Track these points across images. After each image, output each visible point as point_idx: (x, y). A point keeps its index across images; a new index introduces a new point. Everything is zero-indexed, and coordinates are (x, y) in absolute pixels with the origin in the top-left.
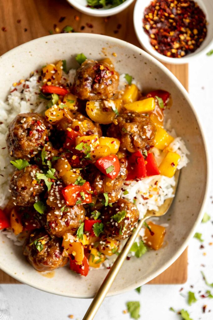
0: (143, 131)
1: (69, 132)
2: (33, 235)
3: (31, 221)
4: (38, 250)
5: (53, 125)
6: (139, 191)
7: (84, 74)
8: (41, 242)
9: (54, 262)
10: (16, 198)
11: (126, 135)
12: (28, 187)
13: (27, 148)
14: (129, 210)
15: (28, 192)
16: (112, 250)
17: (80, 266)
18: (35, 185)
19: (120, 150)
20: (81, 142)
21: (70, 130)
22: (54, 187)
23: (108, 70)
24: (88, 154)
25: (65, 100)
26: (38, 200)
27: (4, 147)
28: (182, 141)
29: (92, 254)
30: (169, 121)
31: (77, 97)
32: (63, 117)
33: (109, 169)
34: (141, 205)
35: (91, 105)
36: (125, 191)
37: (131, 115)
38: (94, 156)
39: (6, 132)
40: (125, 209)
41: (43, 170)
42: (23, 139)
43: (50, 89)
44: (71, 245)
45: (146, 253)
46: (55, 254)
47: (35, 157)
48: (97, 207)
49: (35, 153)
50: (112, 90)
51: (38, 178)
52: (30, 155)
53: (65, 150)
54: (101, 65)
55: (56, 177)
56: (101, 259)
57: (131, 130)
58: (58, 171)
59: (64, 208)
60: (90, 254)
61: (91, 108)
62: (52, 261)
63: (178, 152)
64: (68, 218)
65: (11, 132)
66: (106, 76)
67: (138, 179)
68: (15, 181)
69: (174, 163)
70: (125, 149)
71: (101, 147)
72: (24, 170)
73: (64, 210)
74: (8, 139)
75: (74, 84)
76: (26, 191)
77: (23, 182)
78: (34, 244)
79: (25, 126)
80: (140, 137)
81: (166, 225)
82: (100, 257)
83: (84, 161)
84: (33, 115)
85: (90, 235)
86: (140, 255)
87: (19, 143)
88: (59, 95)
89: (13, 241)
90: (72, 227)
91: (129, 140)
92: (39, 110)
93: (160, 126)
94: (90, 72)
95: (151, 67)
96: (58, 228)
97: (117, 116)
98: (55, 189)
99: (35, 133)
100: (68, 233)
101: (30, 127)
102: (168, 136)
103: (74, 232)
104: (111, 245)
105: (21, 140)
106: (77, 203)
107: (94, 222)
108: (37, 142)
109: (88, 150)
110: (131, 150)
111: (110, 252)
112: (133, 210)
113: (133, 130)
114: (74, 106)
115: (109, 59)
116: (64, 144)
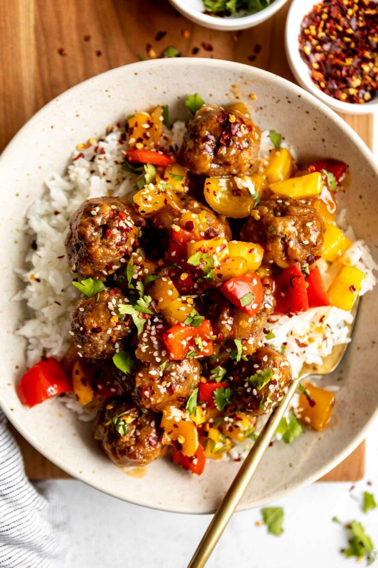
0: (306, 231)
1: (176, 232)
2: (110, 407)
3: (108, 383)
4: (120, 434)
5: (146, 219)
6: (292, 333)
7: (202, 130)
8: (124, 421)
9: (146, 454)
10: (82, 346)
11: (274, 238)
12: (104, 328)
13: (102, 259)
14: (277, 367)
15: (104, 336)
16: (244, 432)
17: (191, 459)
18: (115, 324)
19: (264, 263)
20: (197, 251)
21: (177, 228)
22: (148, 327)
23: (243, 122)
24: (209, 271)
25: (167, 175)
26: (120, 348)
27: (61, 255)
28: (366, 246)
29: (211, 440)
30: (343, 212)
31: (188, 170)
32: (164, 204)
33: (245, 298)
34: (295, 355)
35: (214, 185)
36: (269, 334)
37: (283, 203)
38: (220, 276)
39: (65, 228)
40: (269, 365)
41: (129, 298)
42: (96, 244)
43: (141, 156)
44: (176, 426)
45: (300, 436)
46: (148, 440)
47: (115, 275)
48: (219, 360)
49: (115, 267)
50: (249, 158)
51: (121, 313)
52: (107, 272)
53: (168, 262)
54: (232, 114)
55: (153, 310)
56: (226, 446)
57: (284, 230)
58: (156, 301)
59: (166, 365)
60: (207, 438)
61: (214, 190)
62: (143, 452)
63: (360, 266)
64: (171, 381)
65: (73, 231)
66: (239, 135)
67: (291, 313)
68: (80, 317)
69: (355, 286)
70: (271, 262)
71: (233, 260)
72: (96, 298)
73: (166, 368)
74: (68, 242)
75: (184, 147)
76: (99, 334)
77: (95, 319)
78: (113, 423)
79: (99, 221)
80: (300, 241)
81: (335, 388)
82: (224, 443)
83: (201, 282)
84: (113, 201)
85: (208, 406)
86: (291, 439)
87: (87, 251)
88: (156, 166)
89: (76, 414)
90: (180, 396)
91: (280, 246)
92: (121, 191)
93: (331, 222)
94: (212, 126)
95: (317, 118)
96: (154, 399)
97: (258, 205)
98: (150, 331)
99: (115, 233)
100: (172, 405)
101: (107, 222)
102: (344, 239)
103: (181, 403)
104: (242, 424)
105: (92, 246)
106: (189, 355)
107: (217, 387)
108: (119, 249)
109: (209, 264)
110: (282, 263)
111: (241, 435)
112: (284, 367)
113: (287, 230)
114: (183, 186)
115: (244, 105)
116: (166, 253)
